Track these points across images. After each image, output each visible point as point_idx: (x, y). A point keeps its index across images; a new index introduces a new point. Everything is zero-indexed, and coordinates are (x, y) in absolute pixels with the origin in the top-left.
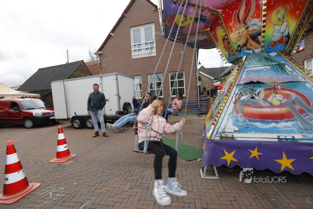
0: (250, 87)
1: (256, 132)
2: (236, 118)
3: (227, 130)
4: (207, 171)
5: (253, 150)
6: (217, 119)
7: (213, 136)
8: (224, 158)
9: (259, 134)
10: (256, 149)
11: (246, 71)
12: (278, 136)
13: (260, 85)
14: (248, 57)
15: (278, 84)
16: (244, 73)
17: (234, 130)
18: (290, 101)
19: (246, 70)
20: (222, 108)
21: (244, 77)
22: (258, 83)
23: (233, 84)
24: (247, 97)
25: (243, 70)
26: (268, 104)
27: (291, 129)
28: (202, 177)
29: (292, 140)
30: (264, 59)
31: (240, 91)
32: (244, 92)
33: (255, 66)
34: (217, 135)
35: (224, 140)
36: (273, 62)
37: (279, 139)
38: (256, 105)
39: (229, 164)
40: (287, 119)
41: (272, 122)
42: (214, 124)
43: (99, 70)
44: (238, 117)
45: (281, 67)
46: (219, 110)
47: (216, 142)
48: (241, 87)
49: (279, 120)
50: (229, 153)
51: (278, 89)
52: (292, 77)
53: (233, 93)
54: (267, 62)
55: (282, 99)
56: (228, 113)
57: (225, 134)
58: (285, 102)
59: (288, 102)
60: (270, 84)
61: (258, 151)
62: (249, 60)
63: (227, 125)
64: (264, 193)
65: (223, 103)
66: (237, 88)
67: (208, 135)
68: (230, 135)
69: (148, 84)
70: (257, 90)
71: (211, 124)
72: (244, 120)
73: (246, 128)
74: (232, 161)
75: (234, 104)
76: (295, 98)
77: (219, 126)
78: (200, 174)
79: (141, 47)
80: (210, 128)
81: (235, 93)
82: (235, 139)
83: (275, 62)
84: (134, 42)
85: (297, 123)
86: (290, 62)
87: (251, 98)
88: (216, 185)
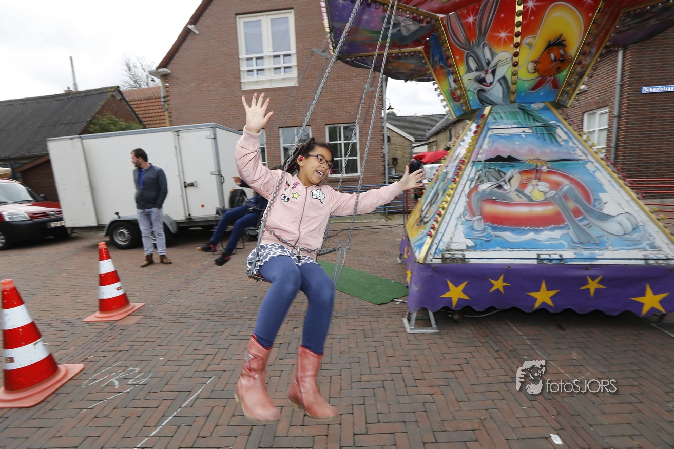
0: (496, 166)
1: (504, 248)
2: (470, 224)
3: (453, 246)
4: (416, 320)
5: (497, 279)
6: (436, 226)
7: (430, 257)
8: (446, 295)
9: (507, 252)
10: (502, 278)
11: (491, 136)
12: (538, 255)
13: (513, 163)
14: (493, 109)
15: (543, 163)
16: (487, 140)
17: (467, 246)
18: (560, 194)
19: (490, 133)
20: (446, 206)
21: (485, 146)
22: (511, 159)
23: (466, 161)
24: (491, 185)
25: (484, 133)
26: (524, 200)
27: (558, 242)
29: (558, 262)
30: (522, 115)
31: (478, 173)
33: (506, 127)
34: (436, 255)
35: (449, 263)
36: (537, 121)
37: (539, 259)
38: (504, 200)
40: (553, 226)
41: (530, 230)
42: (430, 235)
44: (473, 221)
45: (549, 131)
46: (441, 210)
47: (435, 267)
48: (480, 167)
49: (541, 228)
50: (456, 287)
51: (542, 172)
52: (566, 151)
53: (465, 177)
54: (528, 121)
55: (548, 190)
56: (456, 214)
57: (451, 253)
58: (552, 195)
59: (557, 196)
60: (530, 161)
61: (504, 281)
62: (496, 113)
63: (453, 236)
64: (512, 349)
65: (447, 197)
66: (472, 167)
67: (420, 255)
68: (459, 254)
69: (280, 149)
70: (508, 171)
71: (424, 234)
72: (483, 228)
73: (488, 243)
74: (460, 299)
75: (467, 198)
76: (568, 189)
77: (440, 238)
78: (404, 326)
79: (263, 65)
80: (421, 242)
81: (468, 177)
82: (468, 262)
83: (540, 120)
84: (248, 52)
85: (568, 231)
86: (566, 123)
87: (497, 187)
88: (433, 341)
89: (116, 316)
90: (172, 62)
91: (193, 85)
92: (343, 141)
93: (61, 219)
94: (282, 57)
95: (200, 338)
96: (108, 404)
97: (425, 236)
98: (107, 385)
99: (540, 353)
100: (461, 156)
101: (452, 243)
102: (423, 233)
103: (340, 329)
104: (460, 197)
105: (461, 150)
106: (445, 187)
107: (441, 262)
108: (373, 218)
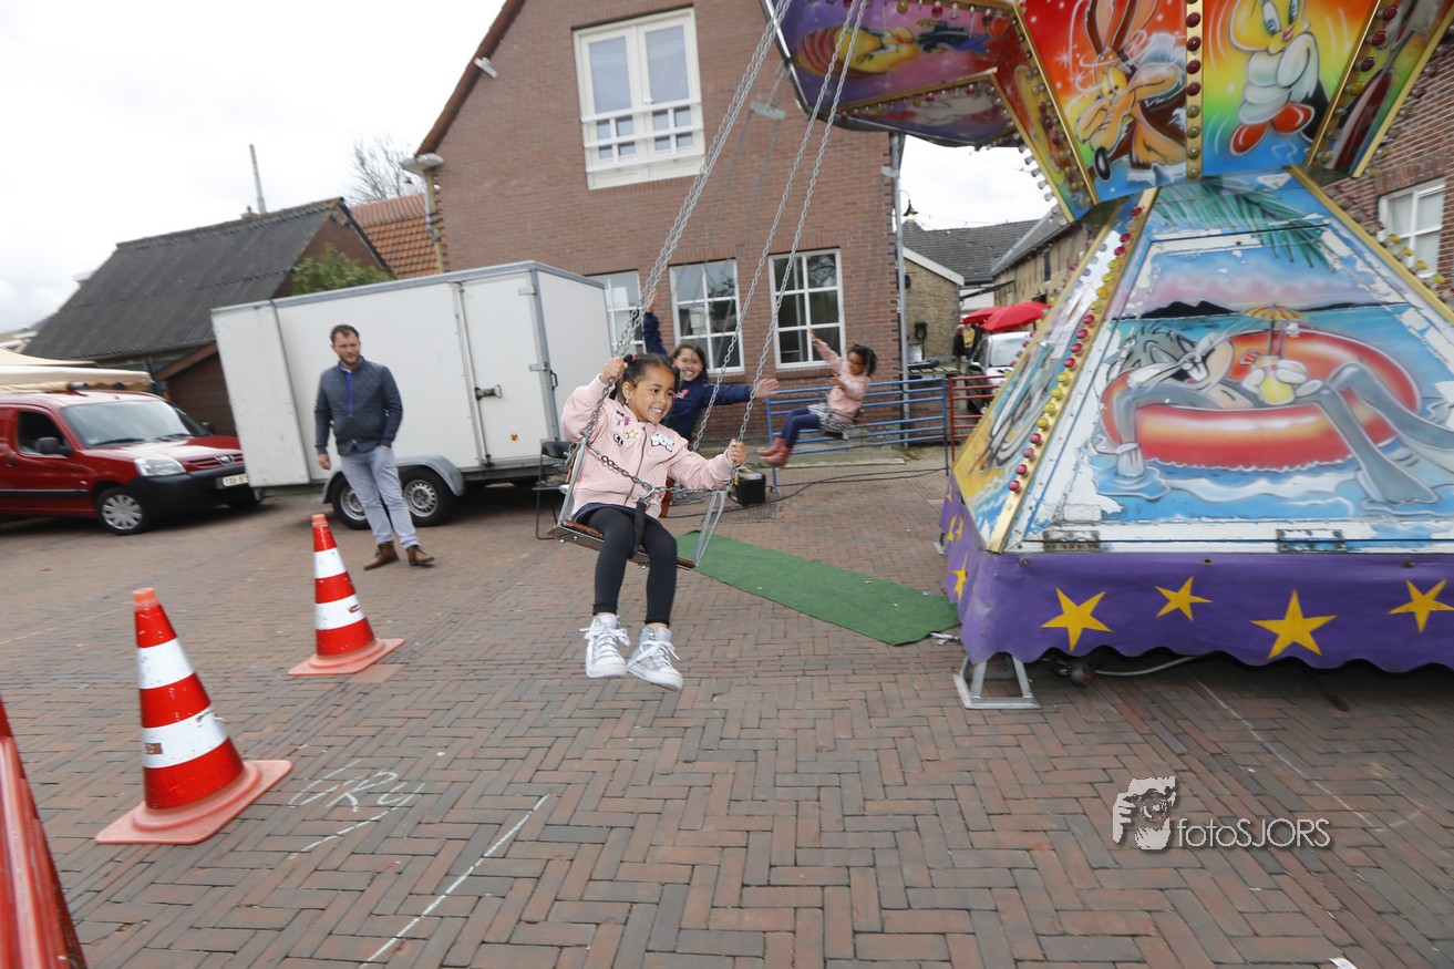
0: (1170, 326)
1: (1193, 516)
2: (1109, 462)
3: (1070, 514)
4: (985, 680)
5: (1176, 587)
6: (1030, 468)
7: (1016, 539)
8: (1054, 623)
9: (1201, 525)
10: (1188, 584)
11: (1156, 258)
12: (1280, 532)
13: (1213, 318)
14: (1162, 192)
15: (1288, 315)
16: (1147, 267)
17: (1103, 512)
18: (1334, 387)
19: (1154, 250)
20: (1051, 422)
21: (1143, 282)
22: (1206, 309)
23: (1098, 317)
24: (1158, 371)
25: (1139, 251)
26: (1242, 403)
27: (1330, 501)
29: (1330, 547)
30: (1233, 204)
31: (1128, 346)
32: (1145, 351)
33: (1193, 234)
34: (1031, 533)
35: (1061, 552)
36: (1272, 216)
37: (1282, 542)
38: (1193, 405)
39: (1073, 642)
40: (1315, 463)
41: (1258, 475)
42: (1016, 489)
44: (1118, 455)
45: (1305, 238)
46: (1040, 431)
47: (1027, 560)
48: (1132, 330)
49: (1286, 468)
50: (1078, 605)
51: (1286, 337)
52: (1347, 284)
53: (1095, 355)
54: (1248, 218)
55: (1303, 378)
56: (1077, 440)
57: (1064, 528)
58: (1316, 389)
59: (1325, 392)
60: (1255, 313)
61: (1194, 592)
62: (1169, 204)
63: (1071, 490)
64: (1216, 750)
65: (1053, 401)
66: (1113, 332)
67: (992, 535)
68: (1084, 532)
69: (671, 313)
70: (1200, 339)
71: (1000, 488)
72: (1142, 470)
73: (1153, 504)
74: (1086, 632)
75: (1102, 402)
76: (1354, 374)
77: (1038, 496)
78: (958, 693)
79: (632, 133)
80: (993, 504)
81: (1104, 354)
82: (1107, 548)
83: (1277, 214)
84: (599, 108)
85: (1356, 476)
86: (1345, 217)
87: (1174, 376)
88: (1026, 730)
89: (349, 664)
90: (446, 139)
91: (488, 184)
92: (807, 291)
93: (241, 471)
94: (671, 113)
95: (518, 714)
96: (339, 843)
97: (1002, 491)
98: (336, 806)
99: (1287, 762)
100: (1082, 309)
101: (1066, 507)
102: (997, 485)
103: (813, 698)
104: (1083, 401)
105: (1085, 294)
106: (1046, 381)
107: (1042, 550)
108: (876, 457)
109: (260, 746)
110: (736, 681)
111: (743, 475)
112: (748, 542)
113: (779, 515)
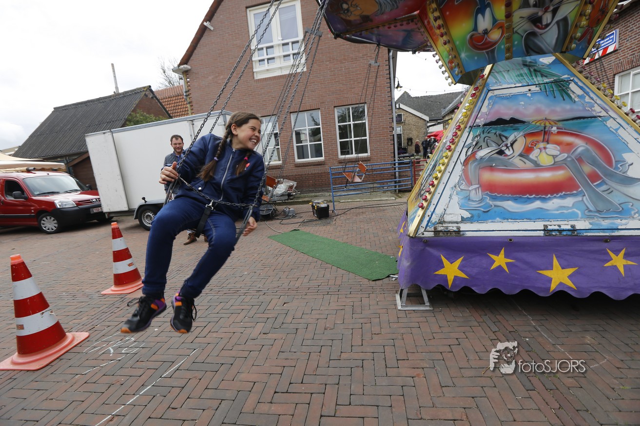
0: (496, 130)
1: (504, 219)
2: (466, 194)
3: (447, 218)
4: (407, 296)
5: (497, 254)
6: (429, 197)
7: (421, 230)
8: (441, 272)
9: (508, 223)
10: (503, 252)
11: (491, 98)
12: (546, 226)
13: (517, 125)
14: (494, 67)
15: (552, 123)
16: (486, 102)
17: (462, 218)
18: (573, 157)
19: (490, 94)
20: (439, 175)
21: (484, 109)
22: (514, 121)
23: (462, 126)
24: (490, 151)
25: (483, 95)
27: (570, 211)
28: (399, 308)
29: (569, 233)
30: (528, 72)
31: (476, 139)
32: (484, 142)
33: (509, 86)
34: (428, 228)
35: (442, 236)
36: (546, 76)
37: (546, 230)
38: (507, 167)
39: (450, 283)
40: (564, 193)
41: (538, 199)
42: (422, 207)
43: (186, 107)
44: (470, 191)
45: (561, 87)
46: (434, 180)
47: (426, 240)
48: (478, 132)
49: (549, 196)
50: (451, 263)
51: (551, 133)
52: (581, 108)
53: (461, 144)
54: (534, 77)
55: (558, 153)
56: (451, 183)
57: (444, 225)
58: (564, 158)
59: (569, 159)
60: (537, 122)
61: (506, 257)
62: (498, 73)
63: (448, 207)
64: (512, 330)
65: (441, 165)
66: (469, 133)
67: (412, 228)
68: (453, 227)
69: (292, 134)
70: (510, 135)
71: (418, 207)
72: (481, 197)
73: (485, 213)
75: (463, 165)
76: (583, 150)
77: (432, 210)
78: (396, 303)
79: (274, 54)
80: (415, 215)
81: (465, 143)
82: (464, 234)
83: (548, 76)
85: (583, 199)
86: (581, 76)
87: (497, 153)
88: (424, 319)
90: (192, 58)
91: (210, 78)
92: (352, 123)
93: (100, 206)
94: (290, 44)
96: (99, 371)
97: (418, 209)
98: (104, 353)
99: (546, 336)
101: (445, 215)
103: (329, 304)
104: (455, 166)
107: (433, 235)
108: (383, 197)
109: (78, 326)
110: (296, 297)
111: (319, 205)
112: (317, 234)
113: (334, 222)
